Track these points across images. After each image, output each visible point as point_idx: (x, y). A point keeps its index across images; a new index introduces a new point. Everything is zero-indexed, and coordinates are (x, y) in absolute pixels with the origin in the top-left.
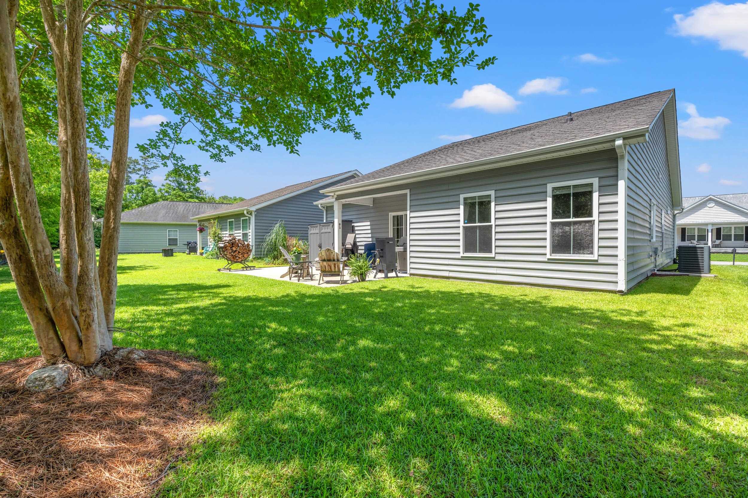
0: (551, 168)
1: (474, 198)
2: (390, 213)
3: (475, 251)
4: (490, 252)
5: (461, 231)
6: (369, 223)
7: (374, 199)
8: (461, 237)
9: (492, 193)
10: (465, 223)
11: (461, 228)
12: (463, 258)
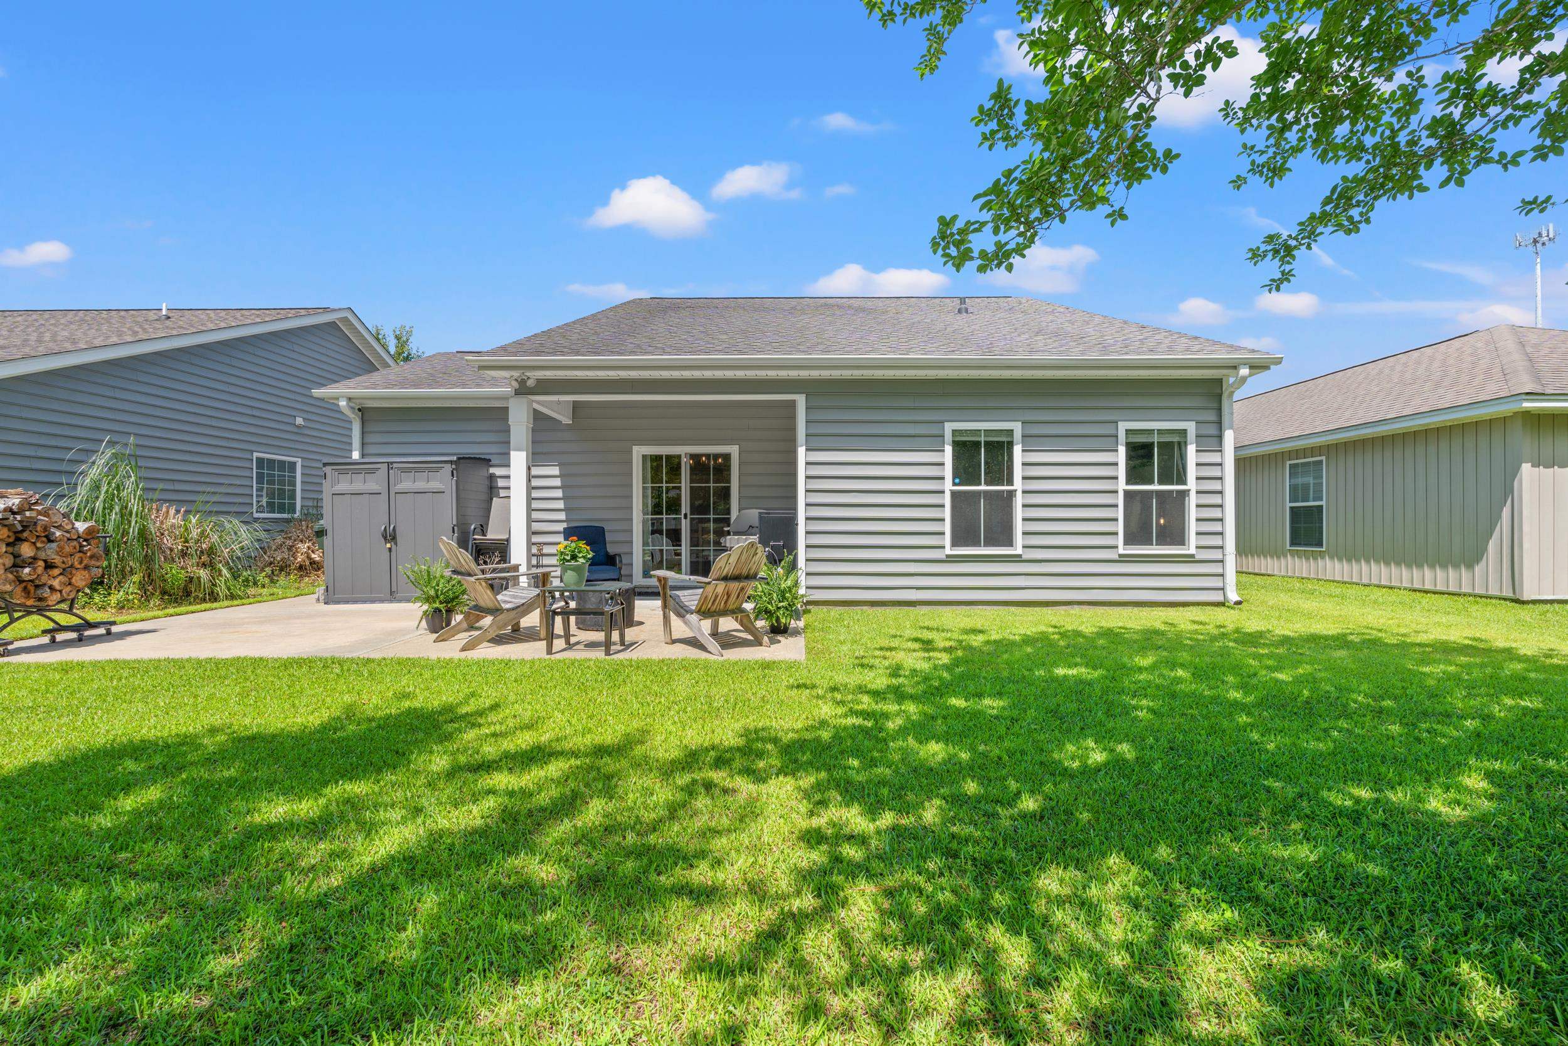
0: (1127, 395)
1: (977, 432)
2: (635, 449)
3: (976, 543)
4: (1010, 543)
5: (947, 500)
6: (556, 471)
7: (576, 406)
8: (947, 513)
9: (1017, 428)
10: (954, 484)
11: (948, 495)
12: (951, 559)
